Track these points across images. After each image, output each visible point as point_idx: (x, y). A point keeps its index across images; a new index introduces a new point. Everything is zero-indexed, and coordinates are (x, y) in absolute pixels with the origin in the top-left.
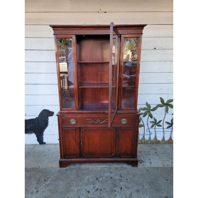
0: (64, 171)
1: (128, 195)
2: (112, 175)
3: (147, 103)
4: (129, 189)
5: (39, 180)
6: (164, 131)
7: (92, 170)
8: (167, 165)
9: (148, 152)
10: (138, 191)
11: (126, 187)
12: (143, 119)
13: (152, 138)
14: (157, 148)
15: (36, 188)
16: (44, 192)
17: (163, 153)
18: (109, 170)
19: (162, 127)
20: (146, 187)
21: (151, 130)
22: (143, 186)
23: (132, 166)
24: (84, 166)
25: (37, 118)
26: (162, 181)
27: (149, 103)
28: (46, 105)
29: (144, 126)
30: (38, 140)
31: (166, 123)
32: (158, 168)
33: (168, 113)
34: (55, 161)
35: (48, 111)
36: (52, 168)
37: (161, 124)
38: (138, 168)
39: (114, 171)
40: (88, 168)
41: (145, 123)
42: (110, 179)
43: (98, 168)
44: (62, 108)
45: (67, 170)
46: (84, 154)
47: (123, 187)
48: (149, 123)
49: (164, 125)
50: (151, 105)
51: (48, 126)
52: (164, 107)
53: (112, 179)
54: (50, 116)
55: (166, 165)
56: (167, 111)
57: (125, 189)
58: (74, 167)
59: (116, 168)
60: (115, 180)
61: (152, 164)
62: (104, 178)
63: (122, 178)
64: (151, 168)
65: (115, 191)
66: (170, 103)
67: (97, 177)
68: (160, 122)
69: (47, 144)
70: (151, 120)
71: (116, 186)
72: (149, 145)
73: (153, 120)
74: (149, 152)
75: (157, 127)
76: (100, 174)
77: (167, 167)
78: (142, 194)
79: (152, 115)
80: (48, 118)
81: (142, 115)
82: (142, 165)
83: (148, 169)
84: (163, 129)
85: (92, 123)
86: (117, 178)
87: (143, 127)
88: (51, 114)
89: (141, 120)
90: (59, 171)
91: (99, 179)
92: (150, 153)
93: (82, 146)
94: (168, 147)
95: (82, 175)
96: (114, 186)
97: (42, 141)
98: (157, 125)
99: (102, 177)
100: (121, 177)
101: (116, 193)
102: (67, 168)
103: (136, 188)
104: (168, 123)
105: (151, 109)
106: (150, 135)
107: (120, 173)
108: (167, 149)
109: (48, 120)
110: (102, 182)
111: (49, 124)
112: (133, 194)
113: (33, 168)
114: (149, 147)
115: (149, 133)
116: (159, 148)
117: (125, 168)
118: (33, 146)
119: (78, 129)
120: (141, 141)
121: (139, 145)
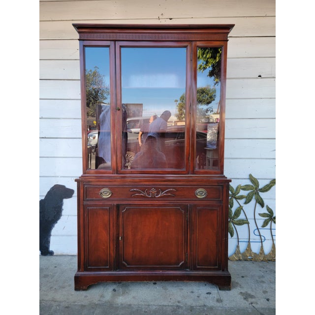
3: (250, 175)
9: (260, 277)
12: (245, 207)
21: (263, 232)
25: (42, 200)
27: (255, 176)
29: (248, 223)
35: (63, 187)
36: (54, 300)
41: (250, 216)
44: (86, 169)
46: (124, 262)
48: (257, 216)
50: (259, 180)
54: (66, 198)
61: (271, 302)
70: (261, 210)
72: (261, 264)
73: (264, 211)
74: (263, 277)
75: (274, 226)
79: (263, 201)
81: (243, 200)
82: (250, 302)
85: (142, 196)
87: (245, 226)
88: (69, 193)
89: (242, 211)
92: (263, 280)
93: (121, 245)
105: (260, 187)
106: (262, 242)
109: (62, 205)
111: (63, 213)
114: (262, 267)
115: (259, 237)
119: (115, 208)
120: (244, 254)
121: (240, 262)
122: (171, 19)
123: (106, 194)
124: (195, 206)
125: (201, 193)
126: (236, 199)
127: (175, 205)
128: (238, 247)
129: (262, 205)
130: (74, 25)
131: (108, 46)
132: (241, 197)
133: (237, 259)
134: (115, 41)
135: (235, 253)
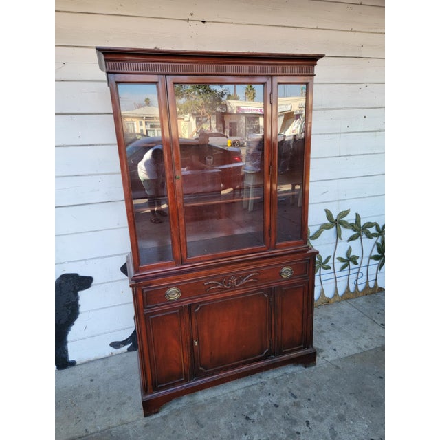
0: (159, 422)
1: (328, 434)
2: (274, 400)
6: (336, 278)
7: (225, 401)
8: (366, 347)
10: (342, 418)
11: (315, 418)
14: (331, 314)
17: (347, 323)
18: (261, 389)
19: (331, 270)
22: (346, 404)
23: (305, 367)
24: (201, 396)
26: (374, 381)
28: (69, 262)
31: (338, 261)
32: (353, 356)
33: (340, 238)
34: (124, 403)
35: (75, 276)
36: (123, 423)
37: (330, 263)
38: (317, 366)
39: (272, 387)
40: (215, 398)
42: (275, 408)
43: (236, 392)
44: (139, 265)
45: (165, 417)
46: (201, 368)
47: (308, 420)
49: (335, 264)
50: (310, 228)
52: (334, 229)
53: (280, 408)
54: (82, 290)
55: (363, 348)
56: (338, 235)
57: (314, 421)
58: (180, 406)
59: (276, 380)
60: (287, 409)
61: (338, 351)
62: (262, 411)
63: (297, 400)
64: (340, 359)
65: (298, 433)
66: (343, 219)
67: (246, 413)
68: (327, 259)
71: (294, 422)
74: (321, 325)
75: (323, 271)
76: (247, 405)
77: (367, 349)
78: (352, 422)
82: (321, 357)
83: (335, 363)
84: (335, 272)
85: (219, 288)
86: (288, 401)
88: (86, 282)
90: (146, 426)
91: (252, 417)
95: (209, 418)
96: (291, 423)
99: (254, 410)
100: (295, 397)
101: (302, 437)
102: (164, 412)
103: (335, 413)
104: (341, 260)
105: (311, 235)
107: (288, 388)
108: (349, 314)
109: (77, 299)
110: (260, 422)
112: (335, 429)
117: (293, 375)
119: (187, 310)
122: (204, 22)
123: (173, 294)
124: (281, 287)
125: (286, 272)
127: (258, 291)
130: (99, 49)
131: (156, 83)
134: (166, 75)
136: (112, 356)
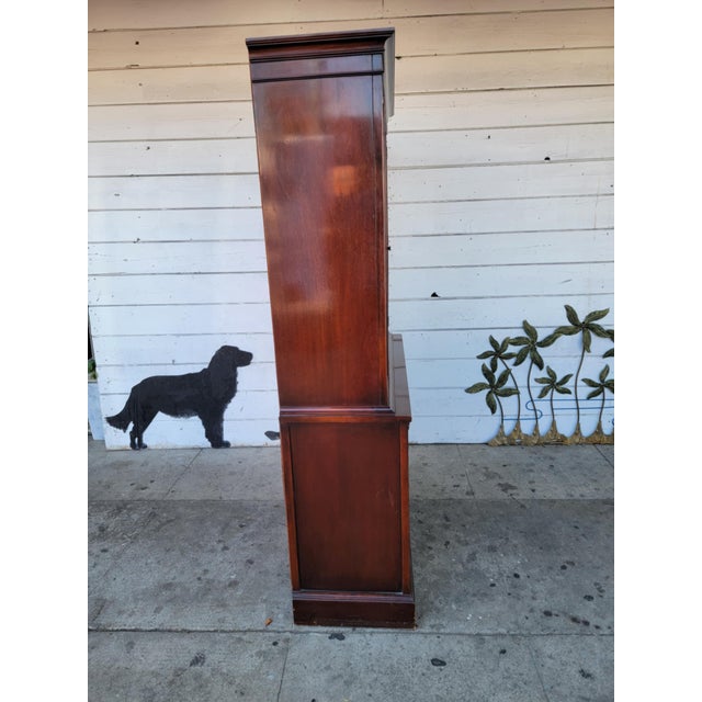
1: (465, 557)
2: (421, 517)
3: (525, 323)
4: (467, 544)
5: (227, 525)
6: (578, 408)
9: (527, 465)
10: (492, 549)
11: (459, 541)
12: (515, 371)
13: (544, 427)
14: (558, 455)
15: (220, 541)
16: (244, 549)
17: (573, 468)
19: (572, 396)
20: (515, 542)
21: (539, 405)
22: (507, 539)
25: (204, 370)
26: (563, 528)
27: (532, 323)
28: (231, 334)
29: (518, 393)
30: (208, 435)
31: (583, 383)
32: (553, 501)
33: (589, 351)
34: (263, 486)
35: (235, 349)
37: (569, 385)
39: (426, 507)
41: (521, 382)
42: (417, 523)
47: (451, 541)
48: (532, 383)
49: (578, 388)
50: (537, 330)
51: (237, 394)
52: (579, 336)
53: (423, 525)
54: (241, 366)
55: (577, 496)
56: (586, 346)
57: (456, 544)
60: (431, 527)
61: (537, 492)
63: (449, 523)
64: (533, 500)
65: (431, 548)
66: (595, 322)
68: (566, 379)
69: (236, 448)
70: (537, 373)
71: (432, 539)
72: (533, 449)
73: (543, 374)
74: (533, 465)
75: (557, 395)
77: (581, 498)
78: (502, 555)
79: (542, 361)
80: (235, 370)
81: (513, 360)
82: (509, 494)
83: (523, 503)
84: (577, 400)
86: (437, 522)
87: (514, 397)
88: (245, 358)
89: (510, 376)
92: (532, 468)
94: (590, 452)
96: (428, 539)
97: (221, 437)
98: (558, 390)
100: (448, 520)
101: (431, 552)
103: (488, 543)
104: (590, 383)
105: (539, 340)
106: (537, 419)
107: (445, 511)
108: (586, 459)
109: (236, 376)
111: (239, 387)
112: (477, 555)
113: (205, 501)
115: (533, 412)
116: (562, 456)
118: (195, 453)
120: (509, 437)
121: (503, 448)
122: (398, 58)
126: (501, 358)
128: (502, 427)
129: (540, 366)
132: (510, 356)
133: (499, 443)
135: (497, 437)
136: (266, 447)
